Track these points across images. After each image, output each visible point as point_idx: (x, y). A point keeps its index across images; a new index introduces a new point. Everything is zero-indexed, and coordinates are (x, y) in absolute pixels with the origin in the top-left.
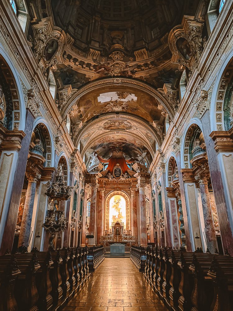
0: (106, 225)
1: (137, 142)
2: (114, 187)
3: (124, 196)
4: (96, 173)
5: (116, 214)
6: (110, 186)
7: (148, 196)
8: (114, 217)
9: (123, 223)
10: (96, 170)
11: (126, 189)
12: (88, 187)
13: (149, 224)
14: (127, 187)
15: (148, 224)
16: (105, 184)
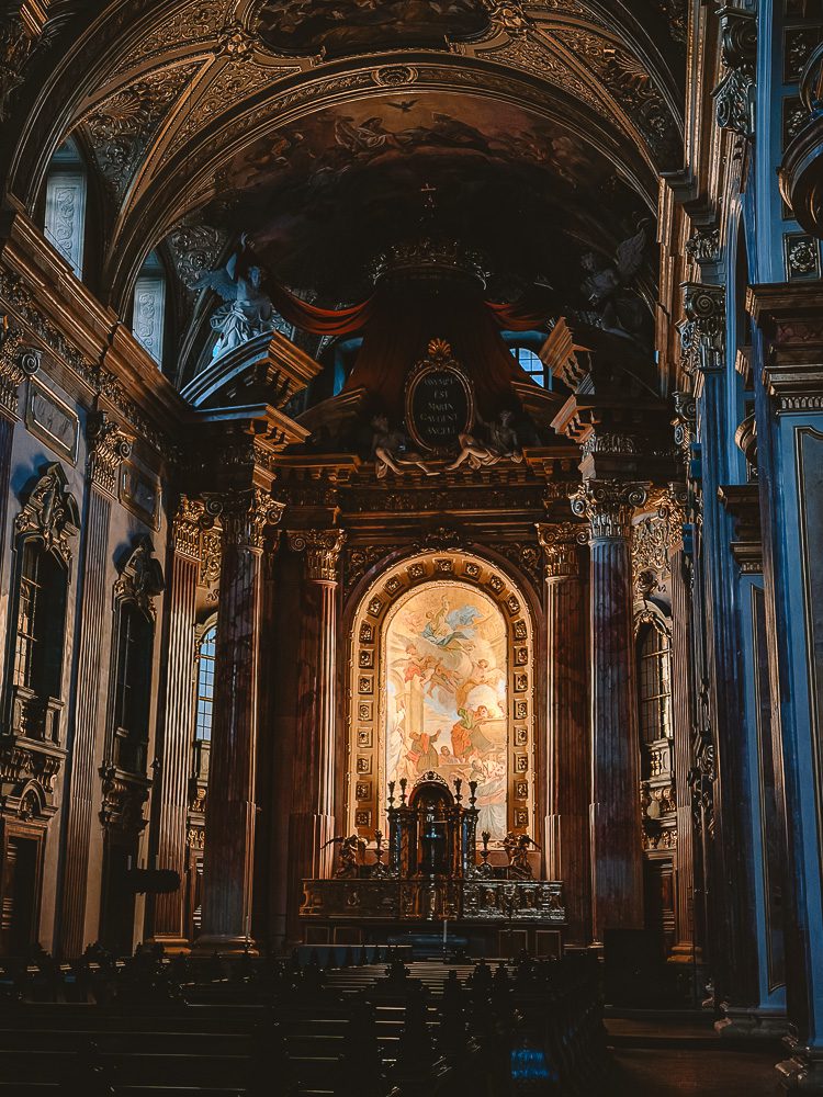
0: (353, 805)
1: (561, 145)
2: (418, 520)
3: (490, 589)
4: (252, 415)
5: (440, 721)
6: (383, 515)
7: (668, 583)
8: (422, 745)
9: (473, 785)
10: (255, 386)
11: (510, 535)
12: (204, 523)
13: (667, 794)
14: (515, 518)
15: (658, 794)
16: (348, 499)
